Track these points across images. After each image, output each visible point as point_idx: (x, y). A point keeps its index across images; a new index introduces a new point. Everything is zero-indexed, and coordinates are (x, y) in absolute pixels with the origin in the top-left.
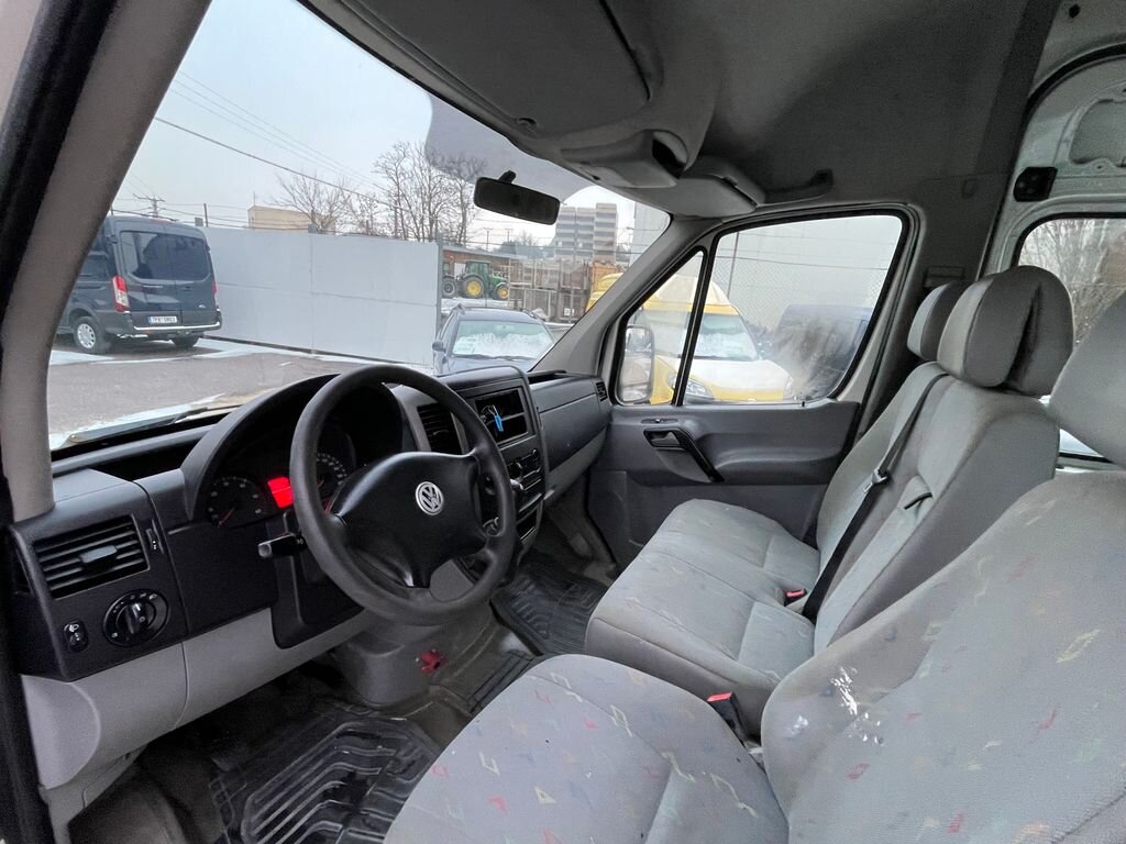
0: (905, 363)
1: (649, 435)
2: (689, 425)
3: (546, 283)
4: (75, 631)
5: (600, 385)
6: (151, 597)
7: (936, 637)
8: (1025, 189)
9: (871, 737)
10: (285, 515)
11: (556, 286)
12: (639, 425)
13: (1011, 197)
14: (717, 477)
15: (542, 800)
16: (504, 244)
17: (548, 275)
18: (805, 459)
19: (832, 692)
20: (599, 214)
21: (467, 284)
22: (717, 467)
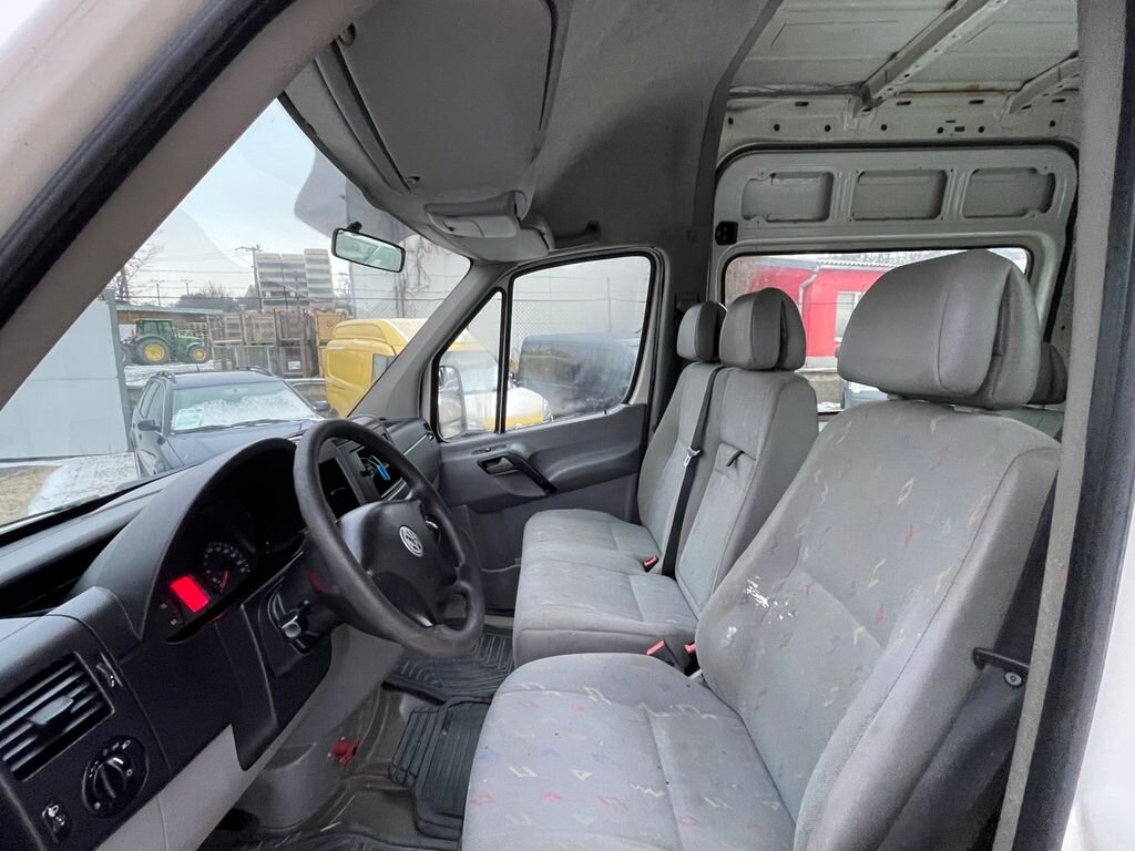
0: (675, 366)
1: (484, 464)
2: (516, 447)
3: (258, 338)
4: (57, 815)
5: (426, 425)
6: (124, 746)
7: (803, 533)
8: (721, 236)
9: (785, 614)
10: (242, 607)
11: (274, 339)
12: (471, 458)
13: (714, 242)
14: (551, 489)
15: (582, 778)
16: (183, 298)
17: (261, 329)
18: (612, 457)
19: (748, 599)
20: (309, 261)
21: (144, 349)
22: (550, 479)
